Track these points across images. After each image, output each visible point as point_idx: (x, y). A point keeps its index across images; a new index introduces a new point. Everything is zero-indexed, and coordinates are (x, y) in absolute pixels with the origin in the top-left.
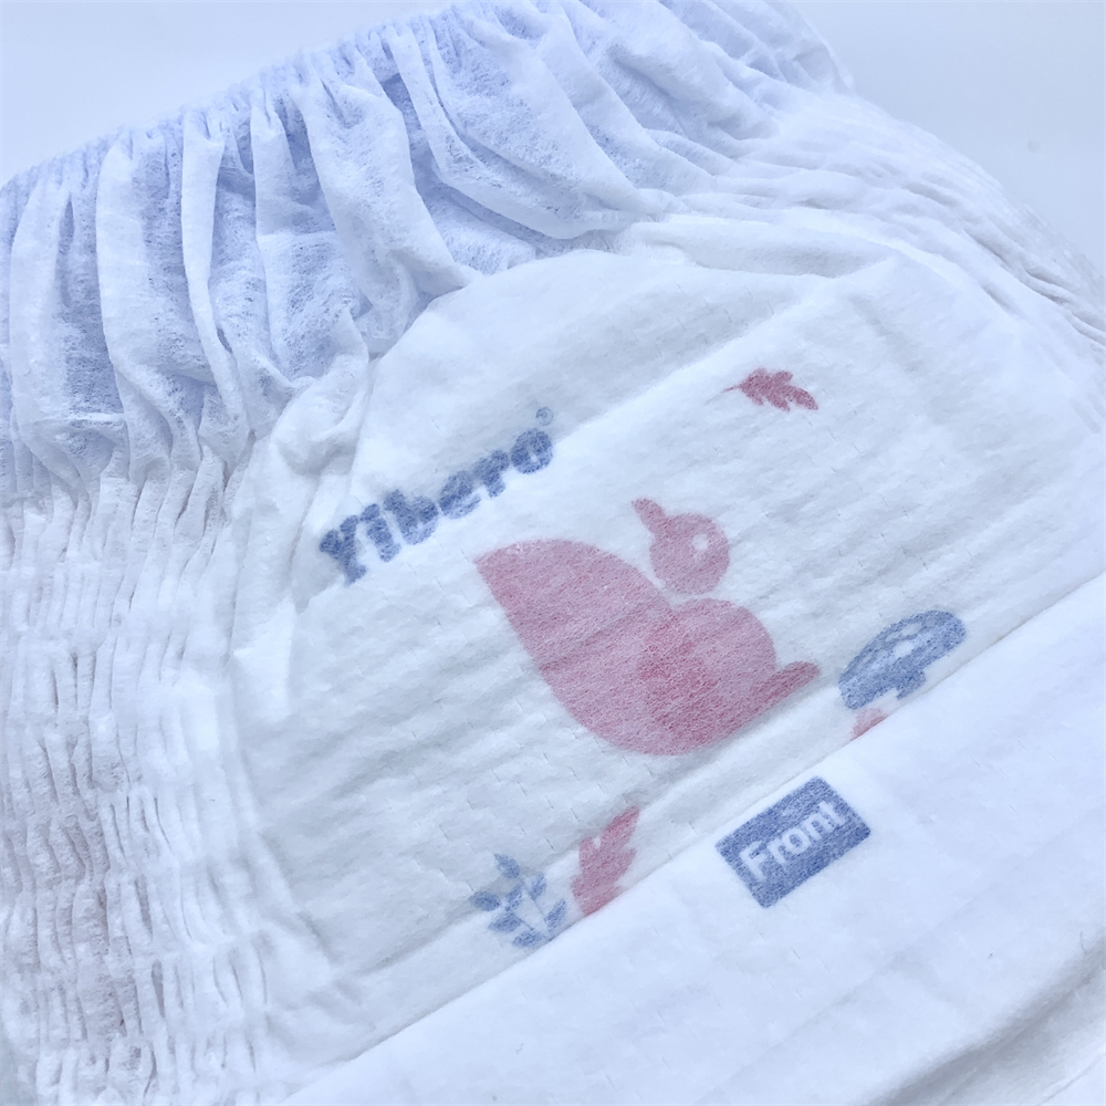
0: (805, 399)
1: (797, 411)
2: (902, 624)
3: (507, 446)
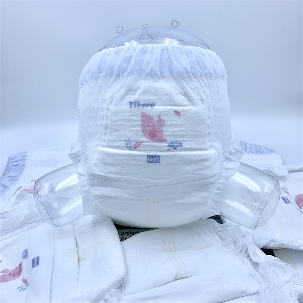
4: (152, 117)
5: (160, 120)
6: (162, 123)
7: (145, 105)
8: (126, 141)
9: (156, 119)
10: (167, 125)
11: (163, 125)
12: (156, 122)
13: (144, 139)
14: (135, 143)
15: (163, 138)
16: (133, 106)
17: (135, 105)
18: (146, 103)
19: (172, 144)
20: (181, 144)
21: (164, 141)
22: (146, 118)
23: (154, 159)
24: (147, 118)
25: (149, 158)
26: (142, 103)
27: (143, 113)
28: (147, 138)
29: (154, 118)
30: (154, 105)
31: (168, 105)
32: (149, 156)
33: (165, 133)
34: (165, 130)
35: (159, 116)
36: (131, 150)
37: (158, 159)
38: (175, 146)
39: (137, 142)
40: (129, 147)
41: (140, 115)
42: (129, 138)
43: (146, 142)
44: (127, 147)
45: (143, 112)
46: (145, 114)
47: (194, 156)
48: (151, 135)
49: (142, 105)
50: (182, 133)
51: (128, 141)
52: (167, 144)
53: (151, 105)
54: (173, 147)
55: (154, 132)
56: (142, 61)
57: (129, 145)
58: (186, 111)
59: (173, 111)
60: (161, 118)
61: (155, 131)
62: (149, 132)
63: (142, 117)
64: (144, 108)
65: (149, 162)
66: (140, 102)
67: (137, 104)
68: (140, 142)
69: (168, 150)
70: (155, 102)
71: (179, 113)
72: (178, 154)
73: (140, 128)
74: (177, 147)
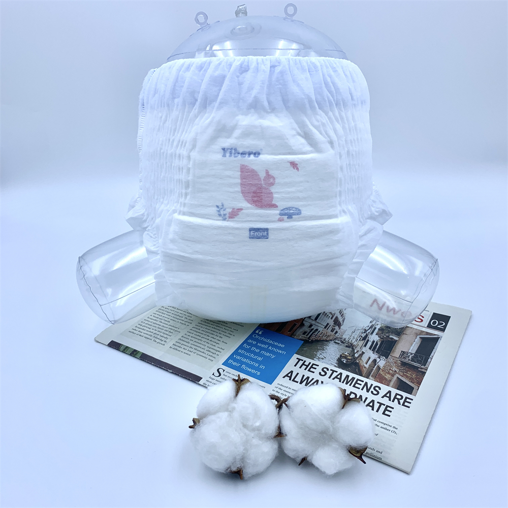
0: (298, 169)
1: (296, 170)
2: (293, 208)
3: (254, 152)
4: (256, 172)
5: (268, 176)
6: (272, 180)
7: (245, 154)
8: (218, 207)
9: (262, 175)
10: (278, 183)
11: (272, 184)
12: (262, 178)
13: (244, 204)
14: (231, 210)
15: (273, 202)
16: (228, 155)
17: (231, 153)
18: (247, 150)
19: (286, 212)
20: (299, 210)
21: (275, 206)
22: (247, 174)
23: (259, 234)
24: (249, 174)
25: (252, 232)
26: (241, 151)
27: (243, 165)
28: (248, 202)
29: (259, 174)
30: (259, 154)
31: (280, 154)
32: (251, 230)
33: (275, 196)
34: (277, 191)
35: (266, 170)
36: (224, 219)
37: (266, 233)
38: (289, 214)
39: (233, 209)
40: (222, 215)
41: (239, 169)
42: (222, 203)
43: (248, 208)
44: (220, 215)
45: (243, 163)
46: (247, 168)
47: (318, 228)
48: (255, 199)
49: (241, 154)
50: (300, 195)
51: (221, 208)
52: (278, 212)
53: (255, 154)
54: (288, 215)
55: (259, 195)
56: (240, 84)
57: (222, 212)
58: (307, 161)
59: (288, 162)
60: (270, 174)
61: (262, 193)
62: (252, 194)
63: (242, 172)
64: (244, 158)
65: (251, 237)
66: (238, 149)
67: (233, 151)
68: (238, 209)
69: (280, 220)
70: (261, 149)
71: (297, 164)
72: (295, 226)
73: (238, 189)
74: (293, 215)
